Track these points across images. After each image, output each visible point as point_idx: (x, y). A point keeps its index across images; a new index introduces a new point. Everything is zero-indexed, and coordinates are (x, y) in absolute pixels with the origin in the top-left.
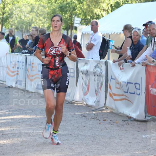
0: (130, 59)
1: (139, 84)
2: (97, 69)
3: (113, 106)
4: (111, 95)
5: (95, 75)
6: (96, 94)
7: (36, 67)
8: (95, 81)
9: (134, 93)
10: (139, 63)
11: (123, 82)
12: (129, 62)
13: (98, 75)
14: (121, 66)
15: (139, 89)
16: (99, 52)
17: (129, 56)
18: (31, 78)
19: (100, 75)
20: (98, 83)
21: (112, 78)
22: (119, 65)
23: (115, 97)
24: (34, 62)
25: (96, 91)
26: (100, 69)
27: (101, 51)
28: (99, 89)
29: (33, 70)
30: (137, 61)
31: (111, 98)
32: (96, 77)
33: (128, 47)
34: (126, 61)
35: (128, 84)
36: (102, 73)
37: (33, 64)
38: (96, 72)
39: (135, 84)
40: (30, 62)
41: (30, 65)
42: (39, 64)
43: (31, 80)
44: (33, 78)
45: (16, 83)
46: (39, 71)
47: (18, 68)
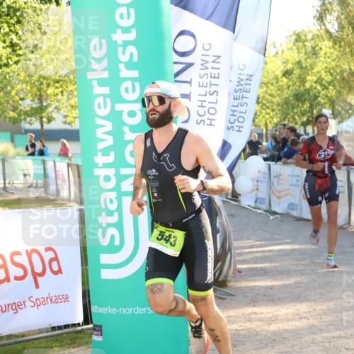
7: (286, 180)
18: (278, 194)
24: (282, 172)
29: (282, 184)
37: (280, 175)
41: (276, 177)
42: (290, 175)
43: (279, 198)
44: (282, 194)
45: (256, 202)
46: (291, 185)
47: (257, 181)
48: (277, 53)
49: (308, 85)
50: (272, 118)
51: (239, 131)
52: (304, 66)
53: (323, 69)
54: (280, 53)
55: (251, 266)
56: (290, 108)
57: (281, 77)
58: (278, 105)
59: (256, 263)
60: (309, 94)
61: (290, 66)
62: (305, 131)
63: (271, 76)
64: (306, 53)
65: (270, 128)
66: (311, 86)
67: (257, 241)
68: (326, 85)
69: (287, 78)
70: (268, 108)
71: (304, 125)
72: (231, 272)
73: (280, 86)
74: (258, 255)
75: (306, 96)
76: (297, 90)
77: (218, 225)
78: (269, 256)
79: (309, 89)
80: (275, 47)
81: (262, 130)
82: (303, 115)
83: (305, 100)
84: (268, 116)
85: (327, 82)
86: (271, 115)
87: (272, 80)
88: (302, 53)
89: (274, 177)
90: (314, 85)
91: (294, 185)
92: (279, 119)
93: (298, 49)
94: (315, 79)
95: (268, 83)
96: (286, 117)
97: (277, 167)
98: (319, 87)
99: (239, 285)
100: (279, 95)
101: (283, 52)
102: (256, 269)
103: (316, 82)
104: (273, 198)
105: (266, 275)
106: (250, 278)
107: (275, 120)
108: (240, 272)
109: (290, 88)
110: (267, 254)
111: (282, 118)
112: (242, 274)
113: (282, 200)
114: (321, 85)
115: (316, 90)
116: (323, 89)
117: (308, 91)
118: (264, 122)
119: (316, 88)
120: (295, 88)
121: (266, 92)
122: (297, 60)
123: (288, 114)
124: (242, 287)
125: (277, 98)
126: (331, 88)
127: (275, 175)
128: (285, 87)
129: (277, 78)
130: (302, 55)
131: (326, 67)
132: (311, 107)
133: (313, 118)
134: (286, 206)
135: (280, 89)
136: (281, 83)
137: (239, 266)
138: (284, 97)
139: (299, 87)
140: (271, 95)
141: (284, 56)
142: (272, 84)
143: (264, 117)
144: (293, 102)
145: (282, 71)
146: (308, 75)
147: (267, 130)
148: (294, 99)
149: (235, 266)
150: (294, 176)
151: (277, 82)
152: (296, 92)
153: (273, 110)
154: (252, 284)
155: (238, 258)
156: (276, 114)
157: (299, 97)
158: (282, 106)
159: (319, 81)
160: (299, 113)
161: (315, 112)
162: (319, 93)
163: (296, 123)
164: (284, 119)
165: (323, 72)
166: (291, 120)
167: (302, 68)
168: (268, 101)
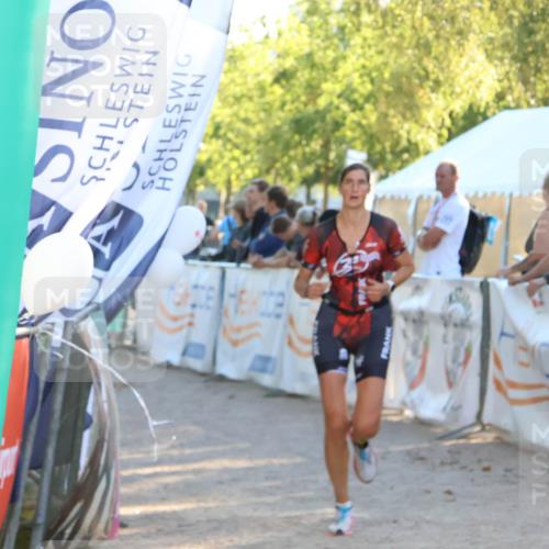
2: (453, 306)
3: (505, 422)
4: (499, 387)
5: (446, 325)
6: (450, 385)
7: (254, 303)
8: (445, 342)
11: (543, 345)
13: (456, 325)
14: (536, 297)
18: (235, 336)
19: (464, 324)
20: (457, 349)
21: (503, 334)
22: (531, 292)
23: (514, 394)
24: (248, 287)
25: (448, 373)
26: (464, 306)
28: (460, 369)
29: (243, 313)
32: (451, 331)
36: (471, 319)
37: (242, 292)
38: (450, 316)
40: (236, 286)
42: (264, 293)
43: (235, 343)
44: (242, 335)
45: (184, 353)
46: (262, 314)
47: (194, 306)
48: (267, 37)
49: (322, 102)
50: (242, 168)
51: (163, 188)
52: (318, 62)
54: (273, 36)
55: (150, 509)
56: (280, 147)
57: (272, 85)
58: (258, 142)
60: (323, 120)
61: (289, 63)
62: (308, 196)
63: (252, 82)
64: (326, 38)
65: (235, 188)
66: (331, 104)
68: (361, 101)
69: (283, 87)
70: (237, 147)
71: (308, 182)
72: (102, 526)
73: (268, 103)
75: (318, 124)
76: (299, 111)
77: (88, 408)
79: (324, 110)
81: (219, 194)
82: (308, 162)
83: (314, 131)
84: (234, 165)
85: (362, 95)
86: (241, 161)
88: (318, 37)
89: (232, 296)
90: (336, 101)
91: (269, 315)
92: (257, 171)
93: (311, 30)
94: (338, 89)
96: (272, 167)
97: (239, 274)
98: (345, 107)
100: (261, 121)
101: (280, 35)
103: (339, 96)
104: (224, 346)
105: (182, 532)
107: (249, 173)
109: (287, 108)
111: (264, 167)
113: (241, 348)
114: (351, 102)
115: (339, 112)
116: (353, 111)
117: (321, 115)
118: (224, 178)
119: (338, 108)
120: (297, 108)
121: (236, 115)
122: (306, 50)
123: (276, 161)
125: (258, 127)
126: (369, 107)
127: (233, 291)
128: (276, 104)
129: (261, 88)
130: (319, 41)
131: (364, 67)
132: (326, 146)
133: (327, 168)
134: (248, 362)
135: (267, 110)
136: (269, 98)
138: (271, 126)
139: (306, 106)
140: (246, 121)
141: (281, 42)
143: (225, 165)
144: (289, 135)
146: (326, 80)
147: (229, 194)
148: (291, 129)
149: (113, 511)
150: (272, 294)
151: (262, 96)
152: (298, 115)
153: (246, 152)
156: (252, 160)
157: (302, 126)
158: (266, 143)
159: (347, 95)
160: (299, 158)
161: (332, 155)
162: (344, 118)
163: (291, 180)
164: (268, 171)
165: (356, 75)
166: (282, 172)
167: (313, 66)
168: (239, 133)
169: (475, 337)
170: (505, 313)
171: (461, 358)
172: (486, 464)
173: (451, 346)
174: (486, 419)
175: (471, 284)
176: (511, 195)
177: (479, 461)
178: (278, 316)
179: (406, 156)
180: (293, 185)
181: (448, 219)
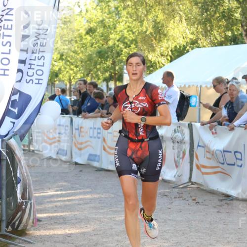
0: (227, 120)
1: (240, 153)
2: (176, 134)
3: (200, 181)
4: (198, 167)
5: (173, 142)
6: (177, 166)
7: (87, 132)
8: (173, 149)
9: (234, 165)
10: (240, 126)
11: (217, 150)
12: (224, 125)
13: (178, 142)
14: (213, 130)
15: (241, 160)
16: (176, 112)
17: (225, 117)
18: (79, 146)
19: (181, 142)
20: (179, 152)
21: (198, 146)
22: (211, 128)
23: (204, 170)
24: (84, 125)
25: (175, 162)
26: (181, 134)
27: (179, 111)
28: (181, 160)
29: (83, 136)
30: (236, 123)
31: (199, 171)
32: (176, 145)
33: (223, 106)
34: (220, 124)
35: (225, 153)
36: (185, 139)
37: (81, 128)
38: (175, 138)
39: (235, 152)
40: (78, 125)
41: (78, 129)
42: (91, 128)
43: (80, 149)
44: (83, 146)
45: (58, 153)
46: (91, 137)
47: (59, 133)
48: (81, 12)
49: (111, 43)
50: (76, 73)
51: (38, 83)
52: (107, 25)
53: (126, 29)
54: (84, 12)
55: (51, 215)
56: (93, 64)
57: (85, 35)
58: (82, 62)
59: (55, 211)
60: (112, 51)
61: (92, 25)
62: (107, 86)
63: (76, 34)
64: (110, 13)
65: (73, 83)
66: (114, 44)
67: (57, 191)
68: (129, 43)
69: (91, 36)
70: (72, 64)
71: (107, 80)
72: (31, 221)
73: (84, 44)
74: (58, 204)
75: (110, 53)
76: (99, 48)
77: (18, 175)
78: (69, 205)
79: (111, 47)
80: (79, 7)
81: (66, 85)
82: (106, 71)
83: (108, 57)
84: (71, 72)
85: (129, 40)
86: (75, 70)
87: (75, 38)
88: (105, 13)
89: (76, 129)
90: (117, 43)
91: (95, 138)
92: (82, 75)
93: (102, 9)
94: (118, 38)
95: (72, 40)
96: (89, 73)
97: (78, 120)
98: (121, 46)
99: (37, 233)
100: (82, 52)
101: (87, 11)
102: (56, 218)
103: (118, 41)
104: (75, 150)
105: (65, 223)
106: (49, 227)
107: (79, 76)
108: (39, 220)
109: (94, 46)
110: (67, 203)
111: (85, 73)
112: (41, 223)
113: (83, 151)
114: (124, 43)
115: (119, 48)
116: (126, 48)
117: (111, 49)
118: (68, 78)
119: (118, 46)
120: (98, 46)
121: (69, 49)
122: (101, 19)
123: (91, 70)
124: (41, 236)
125: (81, 55)
126: (133, 46)
127: (77, 128)
128: (88, 45)
129: (81, 36)
130: (106, 14)
131: (129, 27)
132: (114, 63)
133: (115, 74)
134: (86, 157)
135: (84, 46)
136: (84, 41)
137: (39, 216)
138: (87, 54)
139: (103, 45)
140: (75, 52)
141: (88, 14)
142: (76, 42)
143: (67, 72)
144: (96, 59)
145: (85, 29)
146: (111, 34)
147: (70, 85)
148: (97, 56)
149: (35, 215)
150: (95, 128)
151: (81, 40)
152: (100, 50)
153: (76, 67)
154: (51, 232)
155: (37, 207)
156: (80, 70)
157: (102, 54)
158: (86, 62)
159: (122, 40)
160: (102, 69)
161: (117, 68)
162: (122, 51)
163: (99, 79)
164: (88, 75)
165: (126, 31)
166: (94, 75)
167: (105, 27)
168: (72, 58)
169: (187, 147)
170: (199, 137)
171: (181, 156)
172: (194, 198)
173: (176, 151)
174: (193, 180)
175: (184, 125)
176: (201, 86)
177: (191, 197)
178: (99, 138)
179: (151, 69)
180: (100, 81)
181: (170, 97)
